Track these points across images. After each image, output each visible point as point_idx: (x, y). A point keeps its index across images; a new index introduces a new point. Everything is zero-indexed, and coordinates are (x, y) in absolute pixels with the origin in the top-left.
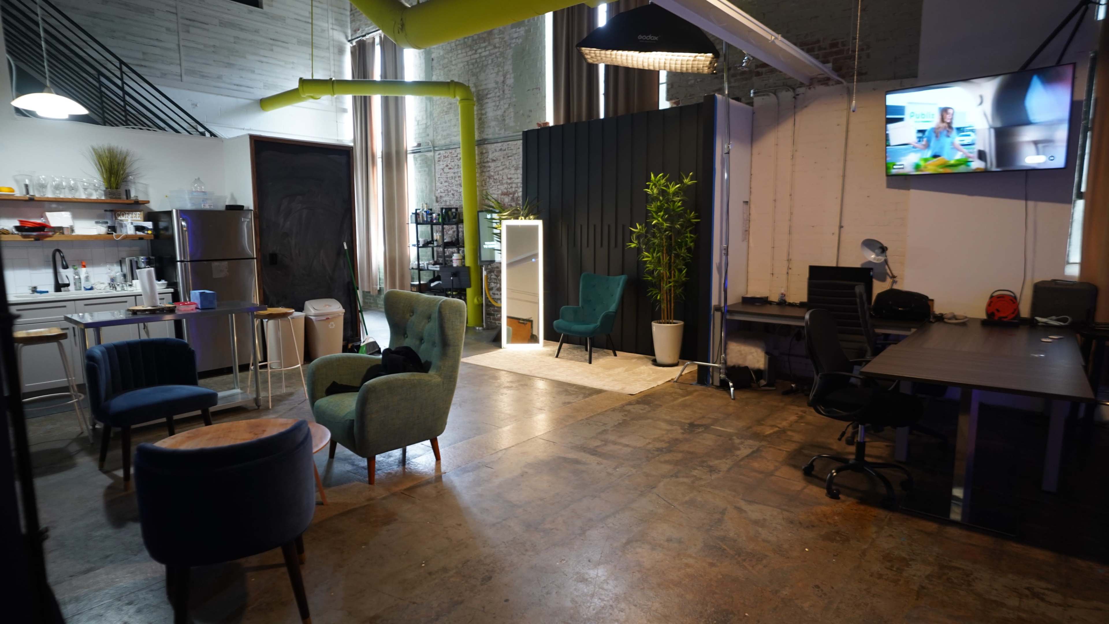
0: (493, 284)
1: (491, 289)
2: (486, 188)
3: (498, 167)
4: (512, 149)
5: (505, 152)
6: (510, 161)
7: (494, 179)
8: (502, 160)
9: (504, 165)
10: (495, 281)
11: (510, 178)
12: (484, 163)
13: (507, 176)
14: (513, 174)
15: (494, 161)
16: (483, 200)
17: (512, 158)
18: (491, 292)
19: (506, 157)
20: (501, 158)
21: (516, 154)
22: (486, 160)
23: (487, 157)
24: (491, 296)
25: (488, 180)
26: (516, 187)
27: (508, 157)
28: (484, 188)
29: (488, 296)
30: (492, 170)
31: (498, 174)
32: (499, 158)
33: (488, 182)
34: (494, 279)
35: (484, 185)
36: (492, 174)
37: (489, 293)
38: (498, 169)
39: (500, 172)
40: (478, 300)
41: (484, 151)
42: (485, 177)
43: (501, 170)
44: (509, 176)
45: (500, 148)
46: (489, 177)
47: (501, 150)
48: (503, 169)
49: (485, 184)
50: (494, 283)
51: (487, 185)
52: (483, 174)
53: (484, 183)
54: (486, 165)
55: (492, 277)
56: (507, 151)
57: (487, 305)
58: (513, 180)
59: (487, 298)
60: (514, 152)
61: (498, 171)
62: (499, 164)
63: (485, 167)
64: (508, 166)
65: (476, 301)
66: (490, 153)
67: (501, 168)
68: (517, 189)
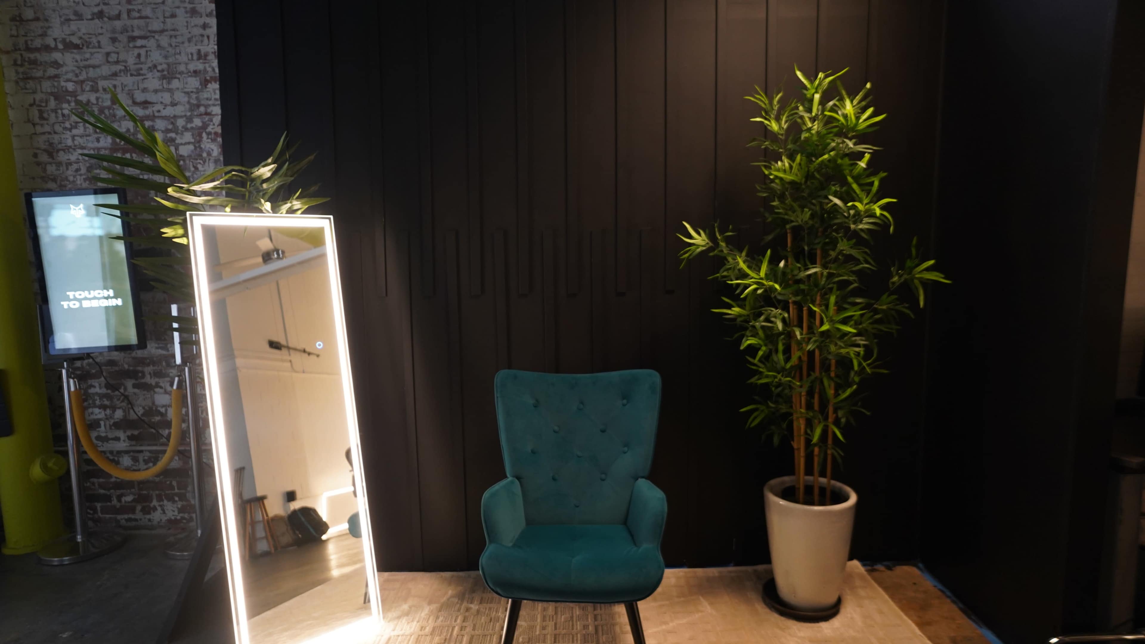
0: (97, 410)
1: (93, 425)
2: (47, 129)
3: (94, 67)
4: (147, 17)
5: (118, 24)
6: (143, 52)
7: (78, 102)
8: (110, 48)
9: (117, 62)
10: (106, 402)
11: (146, 104)
12: (28, 49)
13: (131, 95)
14: (156, 91)
15: (69, 46)
16: (38, 164)
17: (151, 43)
18: (94, 434)
19: (123, 38)
20: (104, 40)
21: (162, 31)
22: (38, 43)
23: (44, 35)
24: (95, 447)
25: (52, 103)
26: (167, 131)
27: (133, 39)
28: (39, 129)
29: (86, 447)
30: (70, 76)
31: (94, 89)
32: (94, 40)
33: (55, 111)
34: (102, 396)
35: (37, 120)
36: (70, 86)
37: (89, 438)
38: (92, 73)
39: (102, 84)
40: (45, 467)
41: (29, 14)
42: (38, 96)
43: (105, 78)
44: (140, 97)
45: (96, 10)
46: (60, 96)
47: (100, 15)
48: (115, 74)
49: (42, 118)
50: (104, 407)
51: (52, 117)
52: (31, 84)
53: (35, 113)
54: (43, 57)
55: (92, 391)
56: (125, 21)
57: (83, 476)
58: (156, 108)
59: (81, 453)
60: (156, 25)
61: (94, 81)
62: (98, 59)
63: (34, 62)
64: (133, 67)
65: (37, 471)
66: (56, 21)
67: (105, 70)
68: (173, 135)
